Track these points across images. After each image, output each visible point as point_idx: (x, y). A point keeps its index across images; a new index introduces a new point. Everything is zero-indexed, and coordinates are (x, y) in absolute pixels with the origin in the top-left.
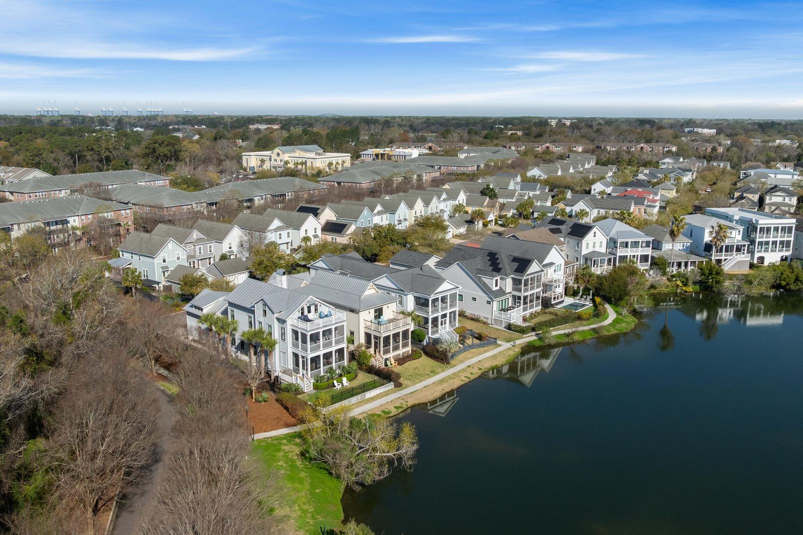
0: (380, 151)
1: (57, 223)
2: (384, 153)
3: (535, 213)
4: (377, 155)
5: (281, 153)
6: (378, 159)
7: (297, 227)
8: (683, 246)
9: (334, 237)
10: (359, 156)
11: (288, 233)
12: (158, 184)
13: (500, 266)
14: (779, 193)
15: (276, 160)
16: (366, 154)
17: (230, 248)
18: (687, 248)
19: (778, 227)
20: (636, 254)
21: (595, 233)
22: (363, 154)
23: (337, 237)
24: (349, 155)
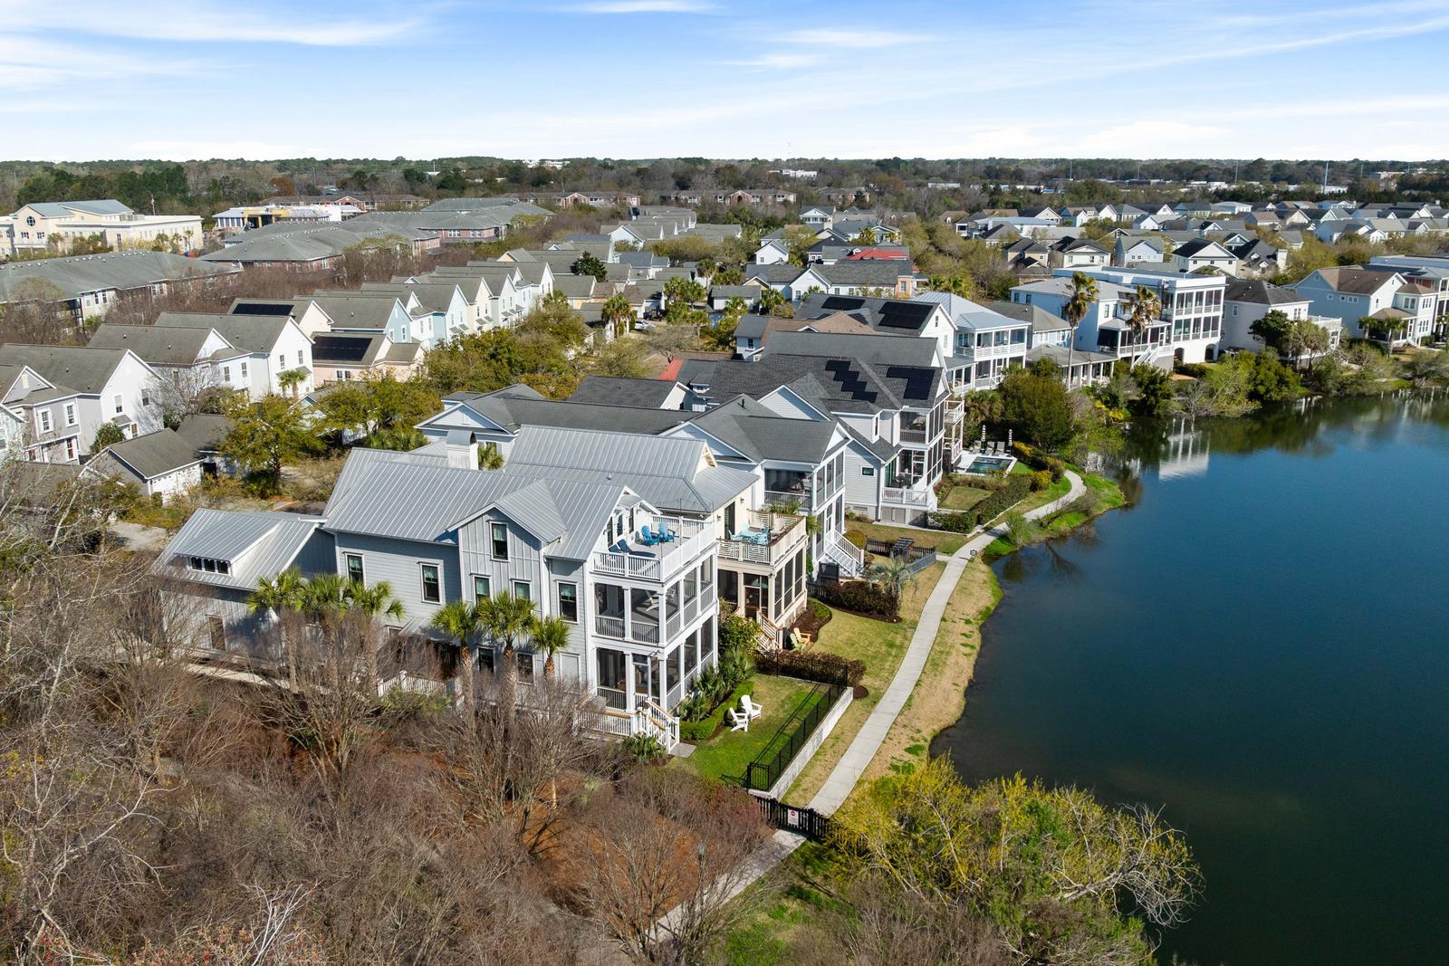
0: (260, 211)
2: (269, 213)
3: (715, 301)
4: (253, 220)
5: (36, 217)
6: (256, 226)
7: (263, 351)
8: (1063, 337)
9: (343, 370)
10: (214, 221)
11: (244, 366)
13: (868, 388)
14: (1083, 249)
15: (25, 234)
16: (227, 219)
17: (119, 409)
18: (1069, 340)
19: (1202, 293)
20: (1002, 357)
21: (937, 318)
22: (221, 218)
23: (351, 370)
24: (198, 217)
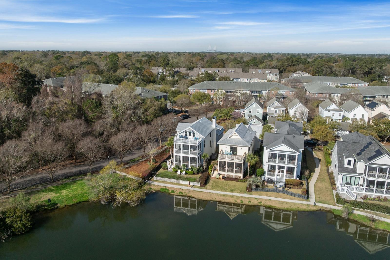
1: (256, 93)
12: (360, 85)
13: (363, 152)
